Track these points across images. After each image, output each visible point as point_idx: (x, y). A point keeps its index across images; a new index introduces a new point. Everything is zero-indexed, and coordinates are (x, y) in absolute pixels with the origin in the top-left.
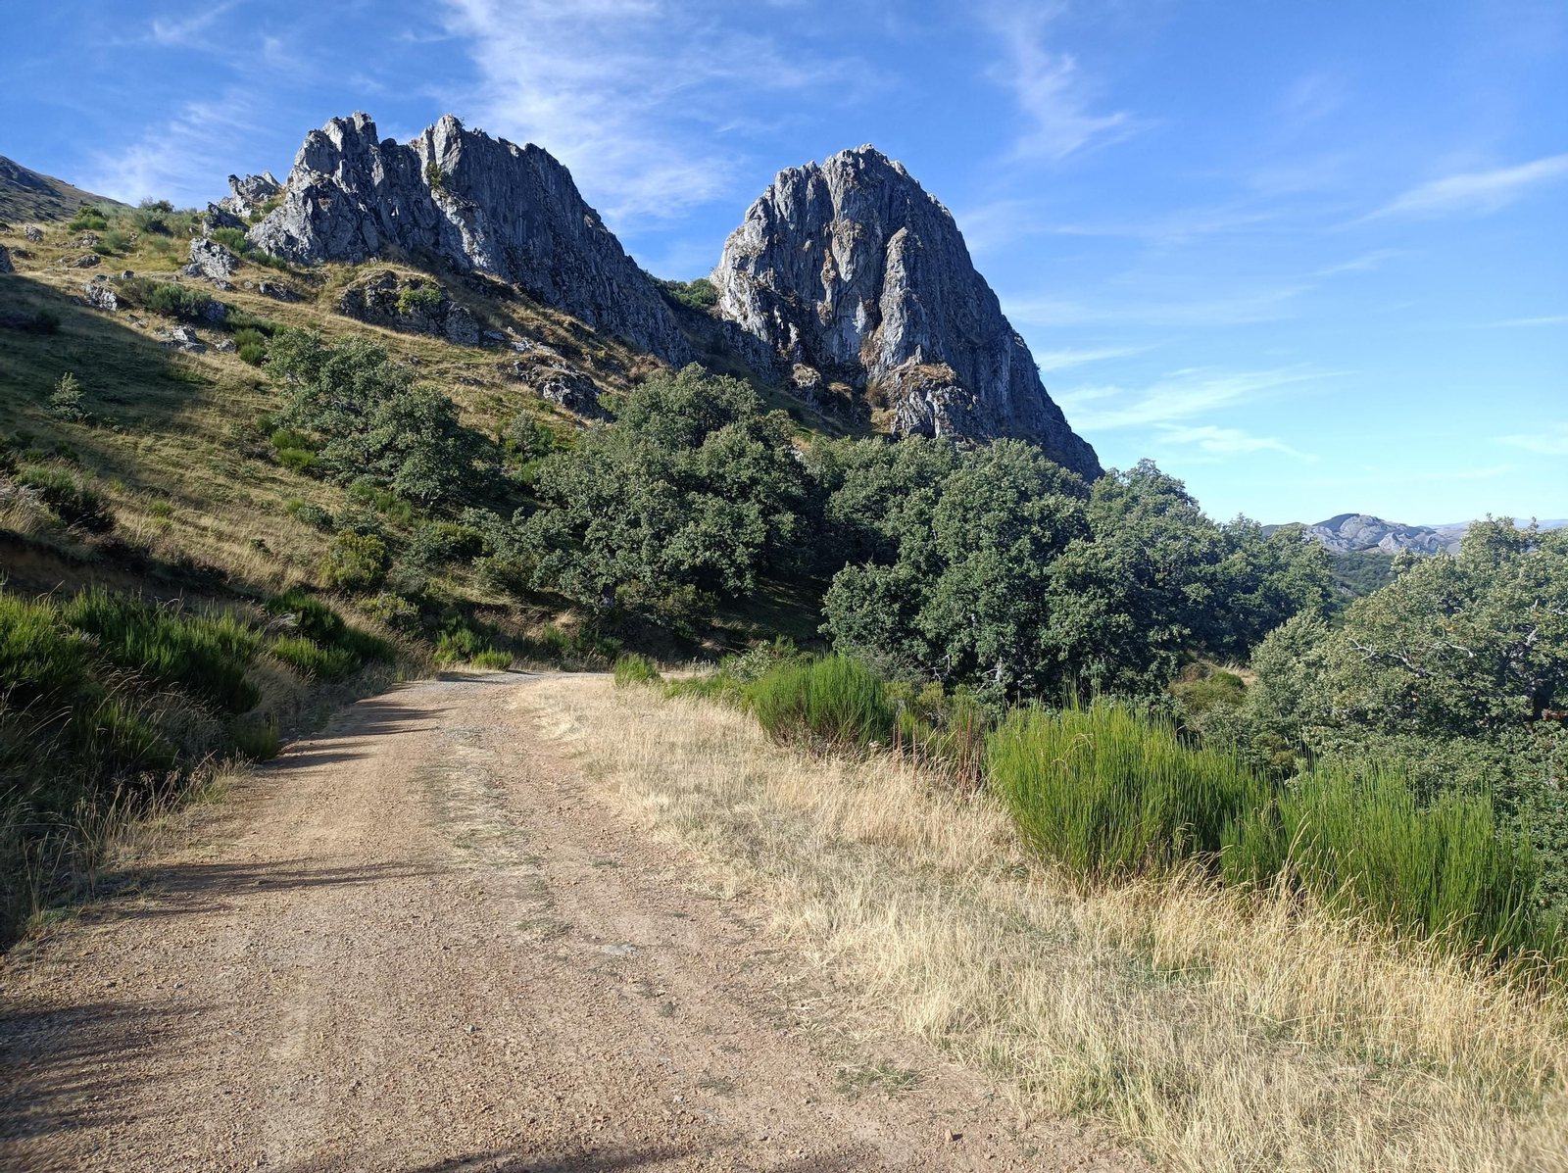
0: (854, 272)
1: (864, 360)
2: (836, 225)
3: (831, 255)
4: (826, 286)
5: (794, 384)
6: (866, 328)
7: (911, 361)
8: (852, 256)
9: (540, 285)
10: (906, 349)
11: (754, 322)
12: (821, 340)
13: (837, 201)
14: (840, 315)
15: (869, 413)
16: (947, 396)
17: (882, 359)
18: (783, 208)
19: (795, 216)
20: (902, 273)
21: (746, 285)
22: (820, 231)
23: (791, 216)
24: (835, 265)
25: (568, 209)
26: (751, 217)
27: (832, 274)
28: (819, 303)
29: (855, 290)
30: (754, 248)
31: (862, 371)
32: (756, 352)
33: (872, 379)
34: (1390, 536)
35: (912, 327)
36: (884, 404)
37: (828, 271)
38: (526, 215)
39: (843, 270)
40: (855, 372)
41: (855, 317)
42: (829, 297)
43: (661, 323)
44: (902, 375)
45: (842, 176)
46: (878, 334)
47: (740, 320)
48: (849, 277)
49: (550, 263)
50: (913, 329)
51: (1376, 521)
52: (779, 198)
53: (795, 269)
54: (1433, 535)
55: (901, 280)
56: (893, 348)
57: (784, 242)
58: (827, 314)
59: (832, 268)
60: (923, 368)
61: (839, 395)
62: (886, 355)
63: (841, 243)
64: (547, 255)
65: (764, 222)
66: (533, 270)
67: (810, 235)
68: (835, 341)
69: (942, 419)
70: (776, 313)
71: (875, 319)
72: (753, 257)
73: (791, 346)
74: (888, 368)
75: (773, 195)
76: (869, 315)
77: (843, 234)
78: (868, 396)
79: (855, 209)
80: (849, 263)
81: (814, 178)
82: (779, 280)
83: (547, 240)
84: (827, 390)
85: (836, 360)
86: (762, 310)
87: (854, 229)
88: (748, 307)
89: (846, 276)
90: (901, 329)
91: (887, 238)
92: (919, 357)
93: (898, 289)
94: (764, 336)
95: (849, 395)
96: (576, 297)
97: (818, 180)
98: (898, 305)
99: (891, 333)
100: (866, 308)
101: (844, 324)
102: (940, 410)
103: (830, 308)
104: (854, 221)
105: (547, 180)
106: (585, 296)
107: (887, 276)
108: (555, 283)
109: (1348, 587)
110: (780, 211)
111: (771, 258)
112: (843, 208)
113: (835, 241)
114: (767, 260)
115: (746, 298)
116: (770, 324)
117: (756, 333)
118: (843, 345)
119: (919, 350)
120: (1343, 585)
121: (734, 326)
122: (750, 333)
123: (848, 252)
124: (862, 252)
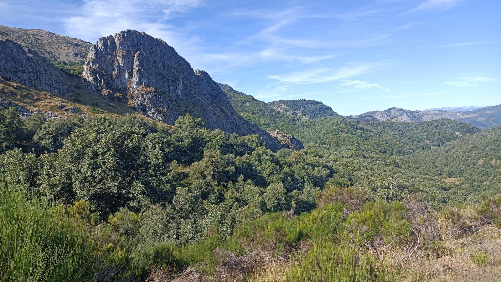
0: (124, 64)
1: (128, 87)
2: (118, 51)
3: (117, 59)
4: (115, 68)
5: (102, 95)
6: (129, 78)
7: (141, 87)
8: (122, 59)
9: (10, 75)
10: (139, 83)
11: (90, 79)
12: (115, 82)
13: (118, 45)
14: (120, 76)
15: (128, 101)
16: (150, 96)
17: (133, 86)
18: (101, 48)
19: (105, 50)
20: (138, 63)
21: (88, 69)
22: (113, 53)
23: (103, 50)
24: (118, 62)
25: (21, 54)
26: (91, 50)
27: (117, 64)
28: (113, 72)
29: (125, 68)
30: (92, 59)
31: (127, 89)
32: (91, 87)
33: (131, 92)
34: (405, 114)
35: (141, 77)
36: (132, 98)
37: (116, 64)
38: (4, 58)
39: (120, 63)
40: (124, 90)
41: (125, 75)
42: (116, 71)
43: (54, 82)
44: (138, 91)
45: (119, 38)
46: (132, 80)
47: (87, 78)
48: (122, 65)
49: (14, 69)
50: (141, 78)
51: (401, 109)
52: (99, 45)
53: (106, 63)
54: (418, 113)
55: (138, 65)
56: (136, 83)
57: (101, 57)
58: (116, 75)
59: (117, 63)
60: (145, 89)
61: (118, 97)
62: (134, 85)
63: (119, 56)
64: (13, 68)
65: (94, 52)
66: (7, 72)
67: (110, 54)
68: (119, 82)
69: (147, 103)
70: (98, 76)
71: (131, 75)
72: (91, 61)
73: (102, 85)
74: (135, 89)
75: (98, 44)
76: (129, 75)
77: (120, 53)
78: (128, 97)
79: (123, 47)
80: (122, 61)
81: (110, 39)
82: (100, 67)
83: (12, 64)
84: (113, 96)
85: (120, 87)
86: (93, 75)
87: (123, 52)
88: (89, 75)
89: (121, 64)
90: (137, 78)
91: (134, 54)
92: (144, 86)
93: (137, 68)
94: (93, 82)
95: (121, 97)
96: (23, 78)
97: (111, 40)
98: (136, 72)
99: (135, 79)
100: (128, 73)
101: (122, 77)
102: (147, 100)
103: (117, 73)
104: (123, 50)
105: (13, 48)
106: (25, 77)
107: (134, 64)
108: (15, 75)
109: (372, 132)
110: (100, 48)
111: (97, 61)
112: (119, 47)
113: (117, 56)
114: (96, 62)
115: (88, 72)
116: (95, 79)
117: (91, 81)
118: (122, 83)
119: (143, 84)
120: (370, 131)
121: (85, 80)
122: (89, 82)
123: (121, 58)
124: (126, 58)
